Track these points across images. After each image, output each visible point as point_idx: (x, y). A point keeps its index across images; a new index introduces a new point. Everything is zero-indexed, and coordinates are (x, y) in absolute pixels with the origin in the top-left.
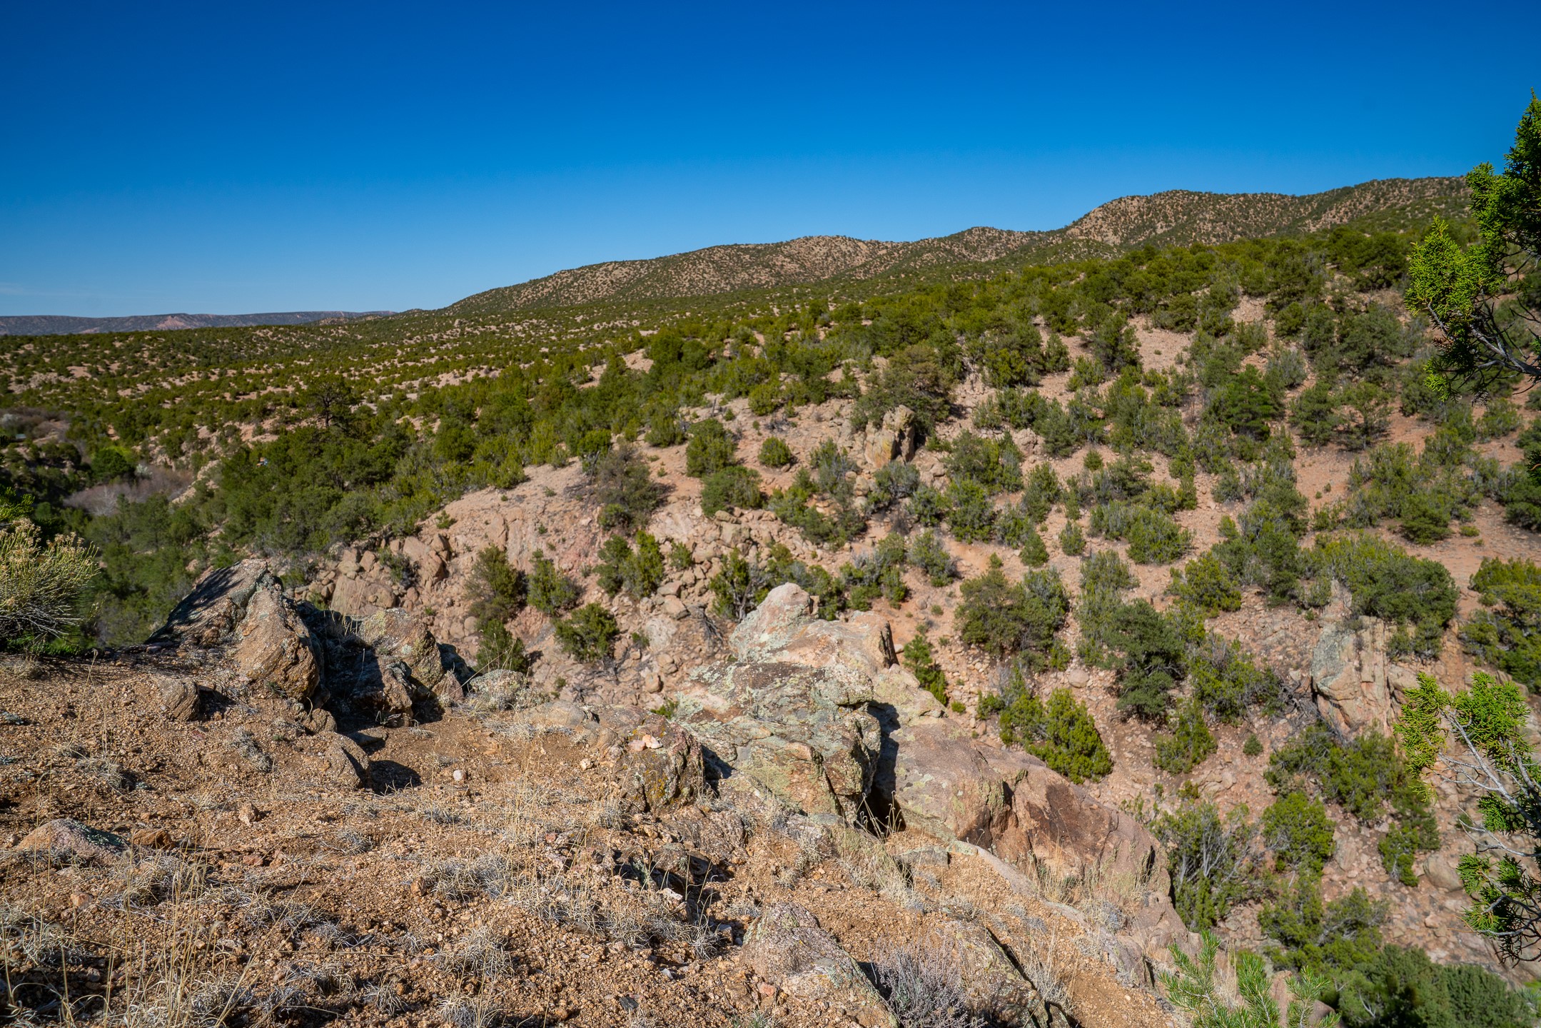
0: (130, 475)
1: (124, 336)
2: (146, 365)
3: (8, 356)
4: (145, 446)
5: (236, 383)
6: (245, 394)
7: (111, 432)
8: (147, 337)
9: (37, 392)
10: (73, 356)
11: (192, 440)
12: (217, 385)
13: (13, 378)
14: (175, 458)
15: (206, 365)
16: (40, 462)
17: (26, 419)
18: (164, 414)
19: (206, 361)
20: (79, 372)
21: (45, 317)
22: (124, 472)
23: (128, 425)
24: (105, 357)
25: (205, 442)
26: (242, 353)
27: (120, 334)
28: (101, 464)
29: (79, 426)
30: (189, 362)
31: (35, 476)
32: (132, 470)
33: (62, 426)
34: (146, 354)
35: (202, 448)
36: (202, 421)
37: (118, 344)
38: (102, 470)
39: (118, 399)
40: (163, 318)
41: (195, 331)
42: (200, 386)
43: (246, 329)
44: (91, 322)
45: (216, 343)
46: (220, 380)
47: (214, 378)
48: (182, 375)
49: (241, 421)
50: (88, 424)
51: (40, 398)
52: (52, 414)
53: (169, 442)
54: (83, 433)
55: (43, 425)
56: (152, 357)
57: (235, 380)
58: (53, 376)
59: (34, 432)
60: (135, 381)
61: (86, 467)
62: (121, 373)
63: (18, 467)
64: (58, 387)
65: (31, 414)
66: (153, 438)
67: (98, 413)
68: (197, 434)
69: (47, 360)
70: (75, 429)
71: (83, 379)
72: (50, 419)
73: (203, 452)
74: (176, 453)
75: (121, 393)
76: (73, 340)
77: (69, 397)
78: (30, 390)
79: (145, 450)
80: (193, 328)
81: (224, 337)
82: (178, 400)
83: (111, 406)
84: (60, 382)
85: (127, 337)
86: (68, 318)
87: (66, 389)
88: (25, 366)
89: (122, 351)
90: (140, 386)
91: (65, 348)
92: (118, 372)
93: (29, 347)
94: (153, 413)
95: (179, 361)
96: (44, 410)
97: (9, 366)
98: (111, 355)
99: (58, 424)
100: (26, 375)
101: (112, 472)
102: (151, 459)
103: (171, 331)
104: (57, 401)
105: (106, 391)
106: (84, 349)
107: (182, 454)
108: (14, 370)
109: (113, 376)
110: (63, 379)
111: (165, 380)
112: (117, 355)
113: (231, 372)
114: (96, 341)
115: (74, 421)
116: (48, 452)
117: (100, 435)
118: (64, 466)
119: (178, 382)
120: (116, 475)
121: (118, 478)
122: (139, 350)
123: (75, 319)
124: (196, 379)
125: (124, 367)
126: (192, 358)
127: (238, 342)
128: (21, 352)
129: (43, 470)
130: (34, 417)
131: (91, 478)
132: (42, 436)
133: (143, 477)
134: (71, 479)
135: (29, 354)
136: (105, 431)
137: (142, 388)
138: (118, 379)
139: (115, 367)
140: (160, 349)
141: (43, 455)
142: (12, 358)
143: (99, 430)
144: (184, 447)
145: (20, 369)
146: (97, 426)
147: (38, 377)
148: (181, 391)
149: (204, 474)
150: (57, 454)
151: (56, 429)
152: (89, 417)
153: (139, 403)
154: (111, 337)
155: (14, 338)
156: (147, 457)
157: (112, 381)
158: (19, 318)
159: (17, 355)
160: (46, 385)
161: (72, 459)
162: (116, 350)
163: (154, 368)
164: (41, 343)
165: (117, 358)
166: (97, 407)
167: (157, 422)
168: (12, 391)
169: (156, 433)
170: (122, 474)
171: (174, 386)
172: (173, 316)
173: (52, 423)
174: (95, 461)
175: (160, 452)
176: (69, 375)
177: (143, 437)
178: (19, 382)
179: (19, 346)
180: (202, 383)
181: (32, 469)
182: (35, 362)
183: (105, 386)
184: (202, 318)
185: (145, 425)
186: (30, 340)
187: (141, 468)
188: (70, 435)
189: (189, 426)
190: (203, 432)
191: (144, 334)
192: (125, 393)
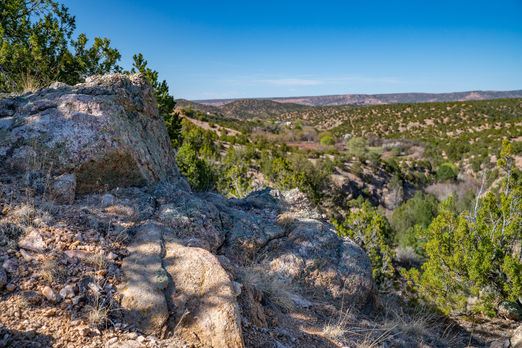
0: (455, 180)
1: (451, 104)
2: (461, 119)
3: (399, 114)
4: (461, 164)
5: (510, 131)
6: (515, 137)
7: (444, 154)
8: (463, 105)
9: (410, 132)
10: (427, 114)
11: (487, 163)
12: (499, 132)
13: (401, 124)
14: (476, 171)
15: (494, 121)
16: (415, 169)
17: (406, 145)
18: (471, 147)
19: (493, 118)
20: (429, 122)
21: (413, 94)
22: (452, 177)
23: (452, 152)
24: (442, 115)
25: (493, 165)
26: (514, 113)
27: (450, 103)
28: (442, 172)
29: (429, 150)
30: (483, 118)
31: (413, 176)
32: (456, 177)
33: (420, 149)
34: (462, 114)
35: (492, 167)
36: (492, 152)
37: (448, 108)
38: (442, 175)
39: (446, 137)
40: (469, 93)
41: (488, 101)
42: (490, 132)
43: (517, 99)
44: (433, 96)
45: (499, 108)
46: (501, 129)
47: (497, 128)
48: (480, 125)
49: (516, 154)
50: (433, 149)
51: (411, 135)
52: (416, 143)
53: (474, 163)
54: (431, 154)
55: (413, 148)
56: (465, 115)
57: (510, 129)
58: (417, 124)
59: (408, 152)
60: (455, 128)
61: (434, 173)
62: (448, 123)
63: (406, 171)
64: (419, 129)
65: (407, 143)
66: (465, 160)
67: (437, 144)
68: (490, 160)
69: (415, 116)
70: (427, 152)
71: (430, 126)
72: (414, 145)
73: (492, 170)
74: (477, 169)
75: (448, 134)
76: (427, 106)
77: (424, 135)
78: (407, 131)
79: (461, 166)
80: (485, 99)
81: (504, 105)
82: (477, 139)
83: (443, 141)
84: (420, 127)
85: (453, 105)
86: (424, 94)
87: (423, 131)
88: (406, 118)
89: (450, 112)
90: (457, 130)
91: (424, 110)
92: (447, 123)
93: (408, 109)
94: (466, 146)
95: (479, 117)
96: (413, 141)
97: (399, 118)
98: (445, 114)
99: (418, 148)
100: (406, 122)
101: (446, 177)
102: (464, 171)
103: (475, 101)
104: (418, 136)
105: (441, 132)
106: (433, 111)
107: (481, 170)
108: (401, 120)
109: (444, 125)
110: (422, 125)
111: (471, 128)
112: (447, 114)
113: (507, 125)
114: (438, 107)
115: (427, 148)
116: (419, 164)
117: (438, 156)
118: (425, 171)
119: (477, 129)
120: (448, 178)
121: (449, 181)
122: (459, 111)
123: (426, 94)
124: (487, 128)
125: (450, 120)
126: (485, 116)
127: (512, 107)
128: (405, 112)
129: (416, 173)
130: (409, 144)
131: (436, 179)
132: (412, 154)
133: (461, 181)
134: (428, 179)
135: (408, 113)
136: (440, 154)
137: (459, 131)
138: (447, 126)
139: (446, 120)
140: (469, 111)
141: (416, 165)
142: (401, 115)
143: (438, 153)
144: (482, 166)
145: (404, 120)
146: (437, 151)
147: (411, 124)
148: (479, 134)
149: (497, 184)
150: (423, 166)
151: (418, 151)
152: (433, 145)
153: (457, 140)
154: (445, 104)
155: (402, 104)
156: (462, 169)
157: (443, 127)
158: (403, 94)
159: (403, 113)
160: (414, 128)
161: (428, 168)
162: (447, 111)
163: (465, 121)
164: (414, 107)
165: (448, 115)
166: (437, 141)
167: (467, 151)
168: (399, 131)
169: (468, 157)
170: (451, 178)
171: (475, 131)
172: (474, 92)
173: (416, 147)
174: (439, 170)
175: (469, 168)
176: (424, 123)
177: (460, 159)
178: (403, 126)
179: (404, 109)
180: (491, 130)
181: (412, 172)
182: (410, 117)
183: (441, 130)
184: (490, 93)
185: (462, 152)
186: (409, 106)
187: (460, 176)
188: (424, 155)
189: (486, 155)
190: (493, 159)
191: (461, 103)
192: (450, 134)
